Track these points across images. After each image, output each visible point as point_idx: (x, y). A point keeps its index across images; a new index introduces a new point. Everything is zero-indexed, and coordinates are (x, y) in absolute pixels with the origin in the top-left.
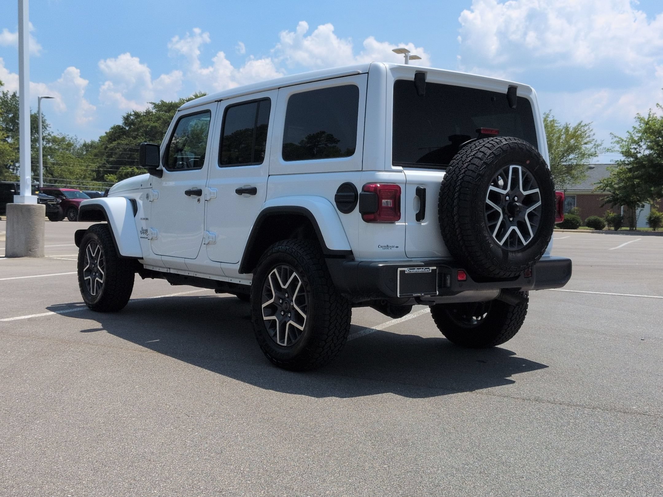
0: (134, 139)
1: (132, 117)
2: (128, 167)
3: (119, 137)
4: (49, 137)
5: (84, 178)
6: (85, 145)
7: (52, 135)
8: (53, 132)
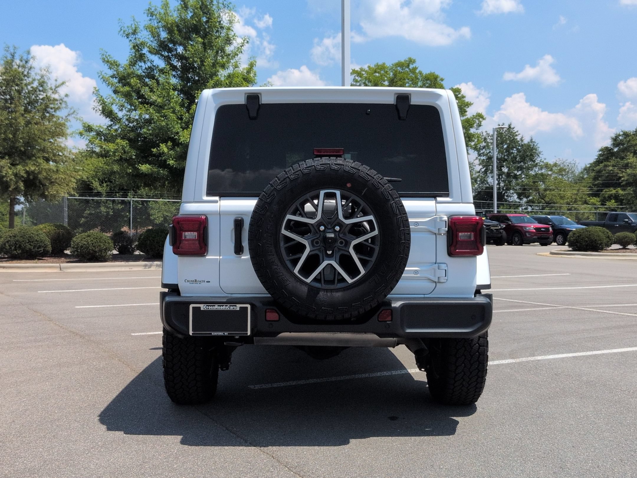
0: (622, 160)
1: (621, 138)
2: (612, 189)
3: (607, 159)
4: (541, 163)
5: (575, 202)
6: (585, 169)
7: (545, 162)
8: (545, 159)
